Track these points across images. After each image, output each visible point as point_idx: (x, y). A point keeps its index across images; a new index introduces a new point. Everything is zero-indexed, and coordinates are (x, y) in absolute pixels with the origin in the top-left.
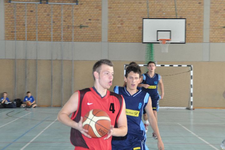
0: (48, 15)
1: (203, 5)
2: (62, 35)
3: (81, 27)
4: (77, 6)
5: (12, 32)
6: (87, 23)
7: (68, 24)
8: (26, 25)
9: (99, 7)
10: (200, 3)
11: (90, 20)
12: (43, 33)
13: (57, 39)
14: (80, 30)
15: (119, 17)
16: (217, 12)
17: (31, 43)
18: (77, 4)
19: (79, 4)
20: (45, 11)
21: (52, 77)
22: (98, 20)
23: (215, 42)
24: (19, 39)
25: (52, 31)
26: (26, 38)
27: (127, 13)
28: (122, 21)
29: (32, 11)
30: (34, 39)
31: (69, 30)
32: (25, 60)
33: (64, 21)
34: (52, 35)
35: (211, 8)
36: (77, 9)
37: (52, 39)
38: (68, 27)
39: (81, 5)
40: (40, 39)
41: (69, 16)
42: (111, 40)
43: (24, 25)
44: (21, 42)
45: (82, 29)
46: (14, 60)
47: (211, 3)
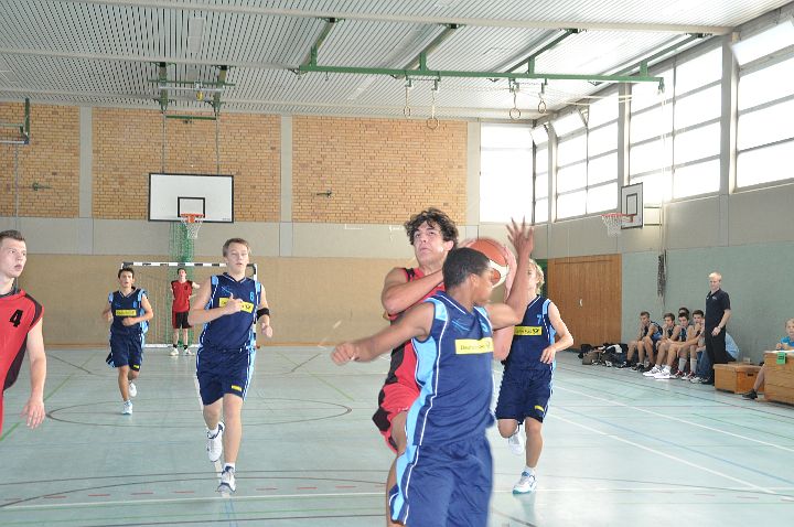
1: (280, 152)
3: (35, 188)
4: (26, 146)
6: (49, 180)
7: (7, 182)
9: (74, 150)
10: (273, 148)
11: (54, 174)
14: (33, 193)
15: (116, 170)
18: (27, 142)
19: (31, 142)
22: (71, 175)
23: (302, 221)
27: (131, 163)
28: (121, 177)
31: (10, 193)
35: (294, 158)
36: (27, 153)
38: (8, 188)
39: (37, 143)
41: (9, 165)
42: (98, 213)
45: (39, 193)
47: (294, 149)
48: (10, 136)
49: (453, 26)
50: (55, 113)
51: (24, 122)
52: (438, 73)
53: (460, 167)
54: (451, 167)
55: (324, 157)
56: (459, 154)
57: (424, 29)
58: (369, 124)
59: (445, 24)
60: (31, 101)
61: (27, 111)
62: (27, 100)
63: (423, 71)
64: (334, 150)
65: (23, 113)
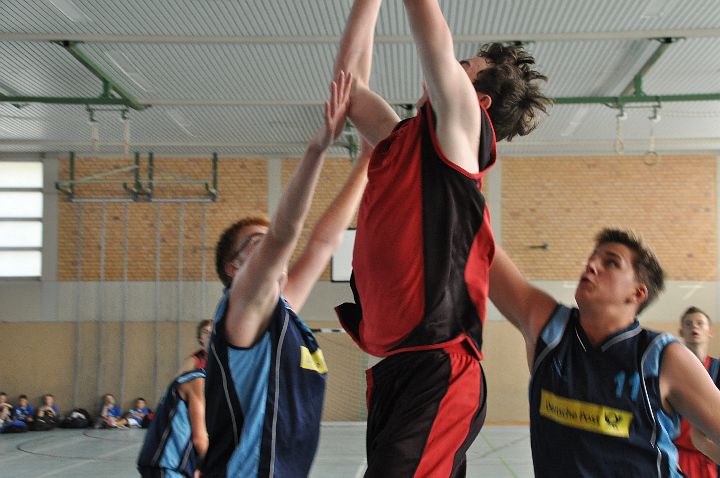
0: (152, 225)
2: (181, 267)
4: (214, 204)
5: (74, 263)
7: (195, 244)
8: (104, 248)
12: (139, 263)
13: (170, 275)
16: (515, 215)
17: (114, 287)
18: (214, 201)
19: (218, 200)
20: (146, 218)
21: (156, 360)
24: (87, 277)
25: (159, 259)
26: (102, 276)
29: (116, 218)
30: (121, 277)
31: (197, 255)
32: (99, 323)
33: (187, 237)
34: (158, 267)
35: (503, 206)
36: (214, 211)
37: (158, 274)
38: (195, 250)
39: (224, 200)
40: (133, 277)
41: (197, 226)
43: (99, 248)
44: (92, 285)
46: (75, 323)
47: (504, 196)
48: (198, 193)
49: (668, 40)
50: (243, 166)
51: (211, 178)
52: (657, 99)
53: (707, 210)
54: (696, 211)
55: (539, 203)
56: (707, 195)
57: (635, 47)
58: (593, 164)
59: (658, 39)
60: (219, 156)
61: (215, 167)
62: (215, 155)
63: (639, 97)
64: (551, 195)
65: (209, 169)
